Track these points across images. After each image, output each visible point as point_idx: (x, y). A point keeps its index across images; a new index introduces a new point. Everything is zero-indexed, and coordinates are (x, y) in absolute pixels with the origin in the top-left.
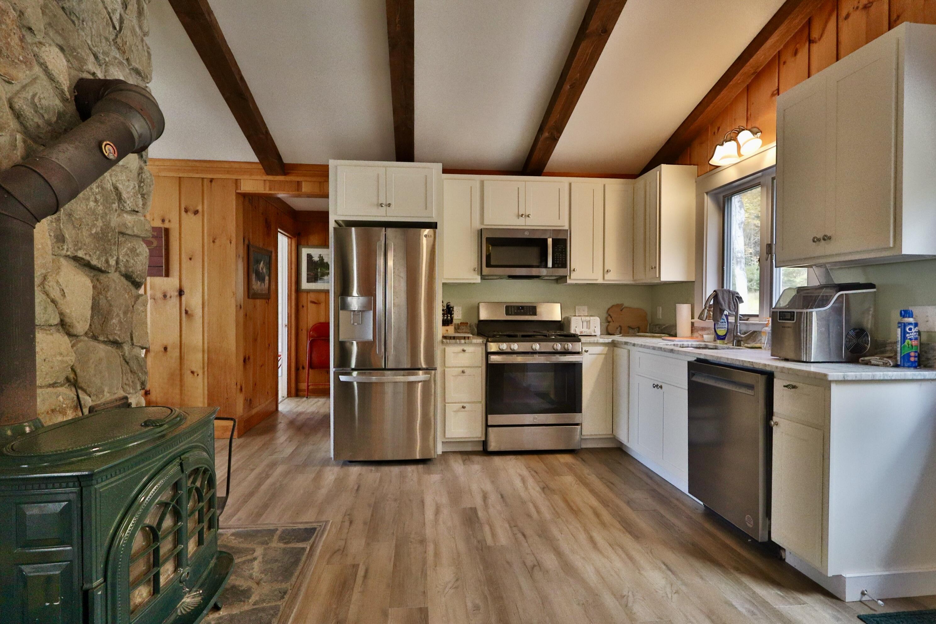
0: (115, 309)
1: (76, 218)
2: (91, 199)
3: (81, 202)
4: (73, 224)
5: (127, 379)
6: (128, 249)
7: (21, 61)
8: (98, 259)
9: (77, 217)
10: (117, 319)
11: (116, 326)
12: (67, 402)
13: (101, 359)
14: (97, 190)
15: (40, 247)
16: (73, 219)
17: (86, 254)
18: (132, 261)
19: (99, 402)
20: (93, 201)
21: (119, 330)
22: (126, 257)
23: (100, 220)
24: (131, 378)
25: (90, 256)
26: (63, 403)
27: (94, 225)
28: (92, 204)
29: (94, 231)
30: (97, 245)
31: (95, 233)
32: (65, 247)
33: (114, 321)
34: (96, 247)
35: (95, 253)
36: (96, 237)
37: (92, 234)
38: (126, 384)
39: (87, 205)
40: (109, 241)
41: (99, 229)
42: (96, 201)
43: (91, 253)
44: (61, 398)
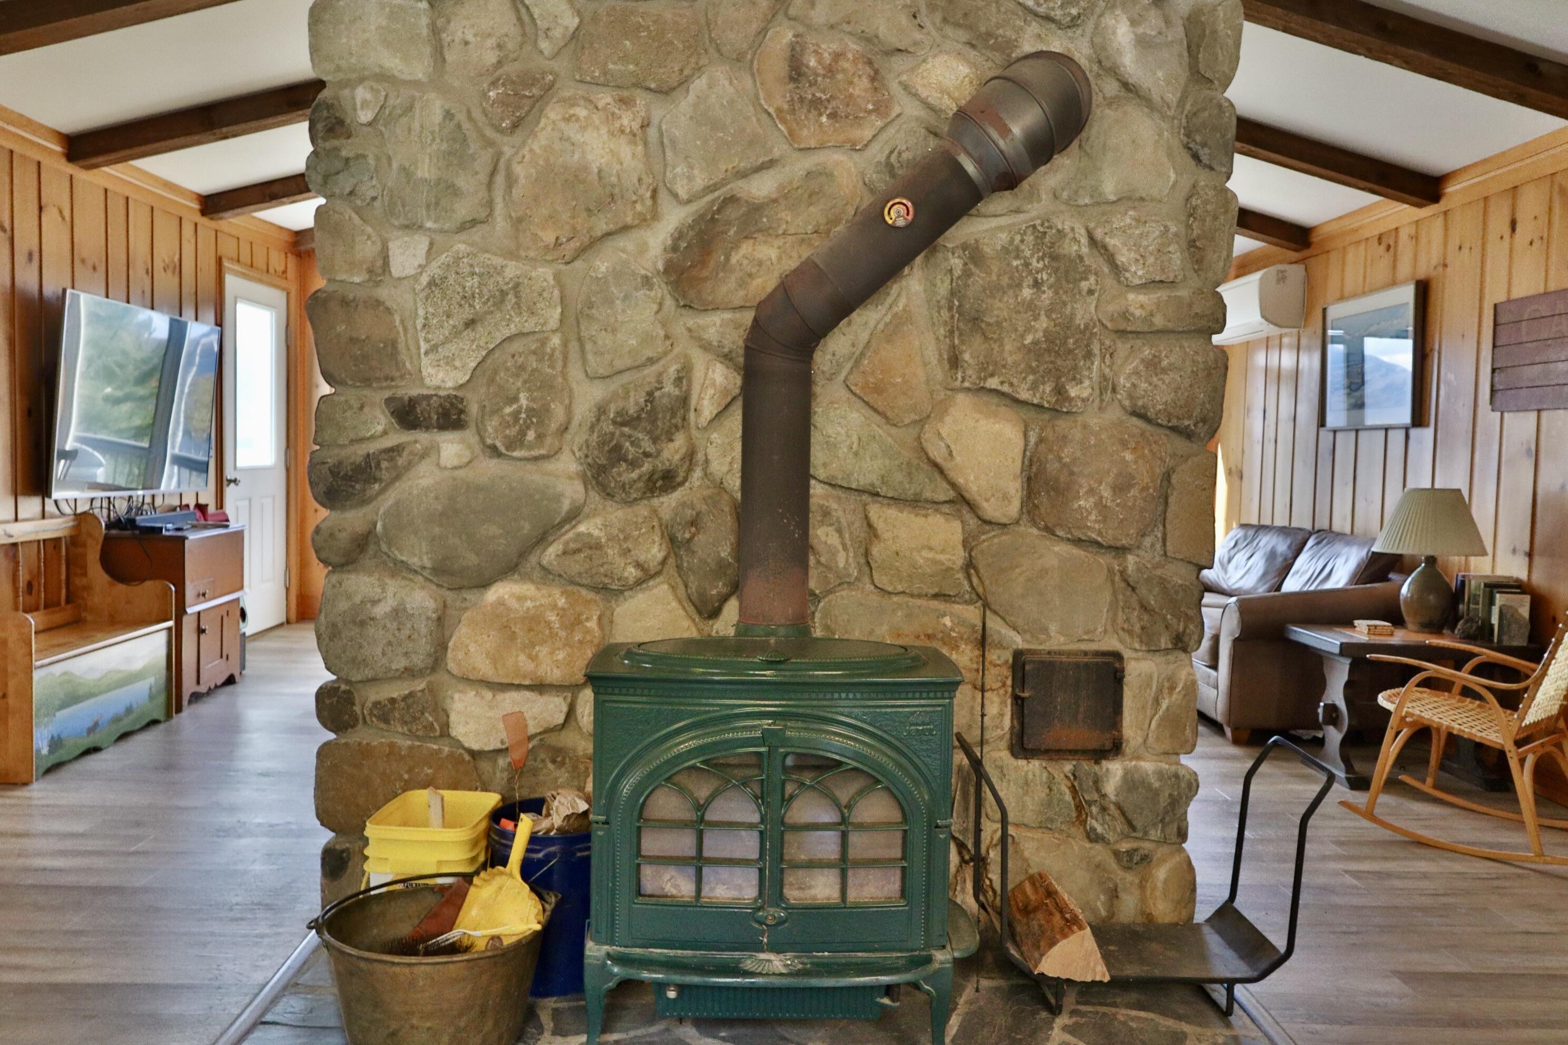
0: (1082, 481)
1: (989, 324)
2: (1025, 284)
3: (1004, 293)
4: (984, 334)
5: (1128, 620)
6: (1143, 360)
7: (870, 112)
8: (1034, 387)
9: (992, 321)
10: (1092, 500)
11: (1090, 513)
12: (963, 630)
13: (1044, 572)
14: (1040, 265)
15: (899, 380)
16: (983, 325)
17: (1002, 383)
18: (1144, 385)
19: (1041, 647)
20: (1029, 286)
21: (1096, 521)
22: (1134, 379)
23: (1043, 318)
24: (1140, 619)
25: (1011, 384)
26: (952, 629)
27: (1029, 329)
28: (1027, 293)
29: (1029, 339)
30: (1034, 364)
31: (1032, 343)
32: (959, 375)
33: (1082, 503)
34: (1030, 367)
35: (1025, 378)
36: (1034, 350)
37: (1024, 346)
38: (1123, 629)
39: (1016, 297)
40: (1070, 351)
41: (1040, 335)
42: (1037, 284)
43: (1015, 381)
44: (947, 621)
